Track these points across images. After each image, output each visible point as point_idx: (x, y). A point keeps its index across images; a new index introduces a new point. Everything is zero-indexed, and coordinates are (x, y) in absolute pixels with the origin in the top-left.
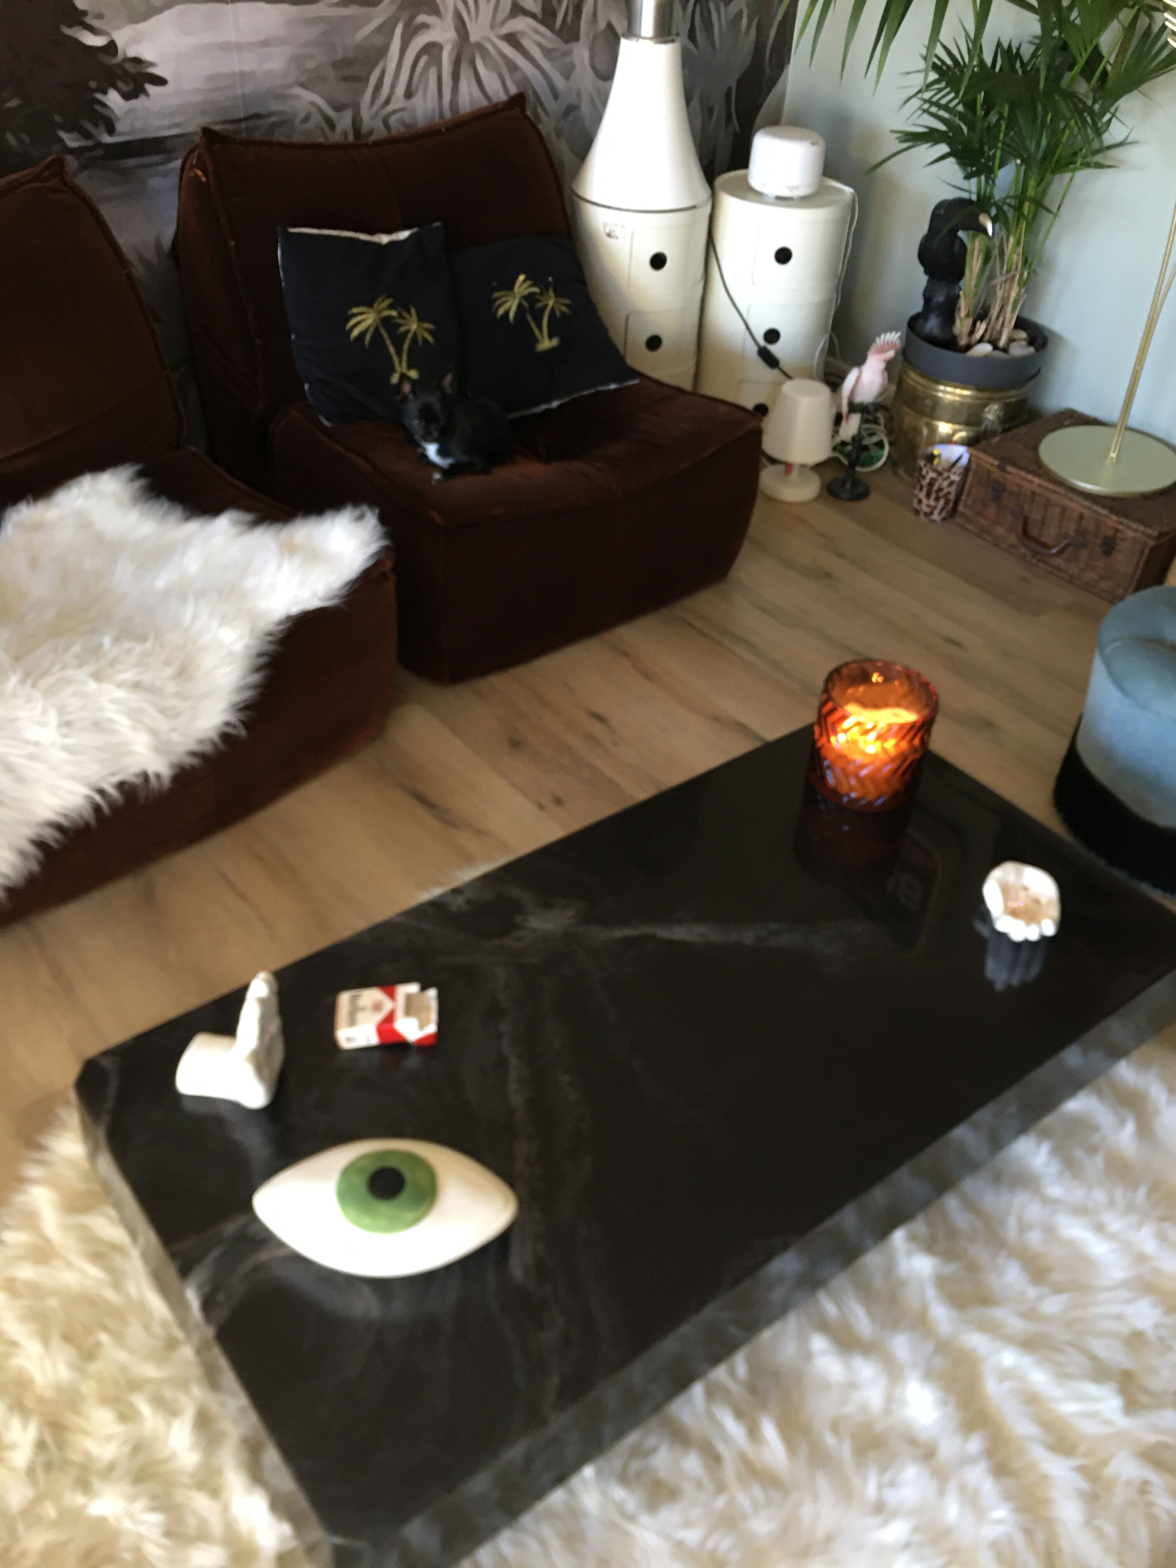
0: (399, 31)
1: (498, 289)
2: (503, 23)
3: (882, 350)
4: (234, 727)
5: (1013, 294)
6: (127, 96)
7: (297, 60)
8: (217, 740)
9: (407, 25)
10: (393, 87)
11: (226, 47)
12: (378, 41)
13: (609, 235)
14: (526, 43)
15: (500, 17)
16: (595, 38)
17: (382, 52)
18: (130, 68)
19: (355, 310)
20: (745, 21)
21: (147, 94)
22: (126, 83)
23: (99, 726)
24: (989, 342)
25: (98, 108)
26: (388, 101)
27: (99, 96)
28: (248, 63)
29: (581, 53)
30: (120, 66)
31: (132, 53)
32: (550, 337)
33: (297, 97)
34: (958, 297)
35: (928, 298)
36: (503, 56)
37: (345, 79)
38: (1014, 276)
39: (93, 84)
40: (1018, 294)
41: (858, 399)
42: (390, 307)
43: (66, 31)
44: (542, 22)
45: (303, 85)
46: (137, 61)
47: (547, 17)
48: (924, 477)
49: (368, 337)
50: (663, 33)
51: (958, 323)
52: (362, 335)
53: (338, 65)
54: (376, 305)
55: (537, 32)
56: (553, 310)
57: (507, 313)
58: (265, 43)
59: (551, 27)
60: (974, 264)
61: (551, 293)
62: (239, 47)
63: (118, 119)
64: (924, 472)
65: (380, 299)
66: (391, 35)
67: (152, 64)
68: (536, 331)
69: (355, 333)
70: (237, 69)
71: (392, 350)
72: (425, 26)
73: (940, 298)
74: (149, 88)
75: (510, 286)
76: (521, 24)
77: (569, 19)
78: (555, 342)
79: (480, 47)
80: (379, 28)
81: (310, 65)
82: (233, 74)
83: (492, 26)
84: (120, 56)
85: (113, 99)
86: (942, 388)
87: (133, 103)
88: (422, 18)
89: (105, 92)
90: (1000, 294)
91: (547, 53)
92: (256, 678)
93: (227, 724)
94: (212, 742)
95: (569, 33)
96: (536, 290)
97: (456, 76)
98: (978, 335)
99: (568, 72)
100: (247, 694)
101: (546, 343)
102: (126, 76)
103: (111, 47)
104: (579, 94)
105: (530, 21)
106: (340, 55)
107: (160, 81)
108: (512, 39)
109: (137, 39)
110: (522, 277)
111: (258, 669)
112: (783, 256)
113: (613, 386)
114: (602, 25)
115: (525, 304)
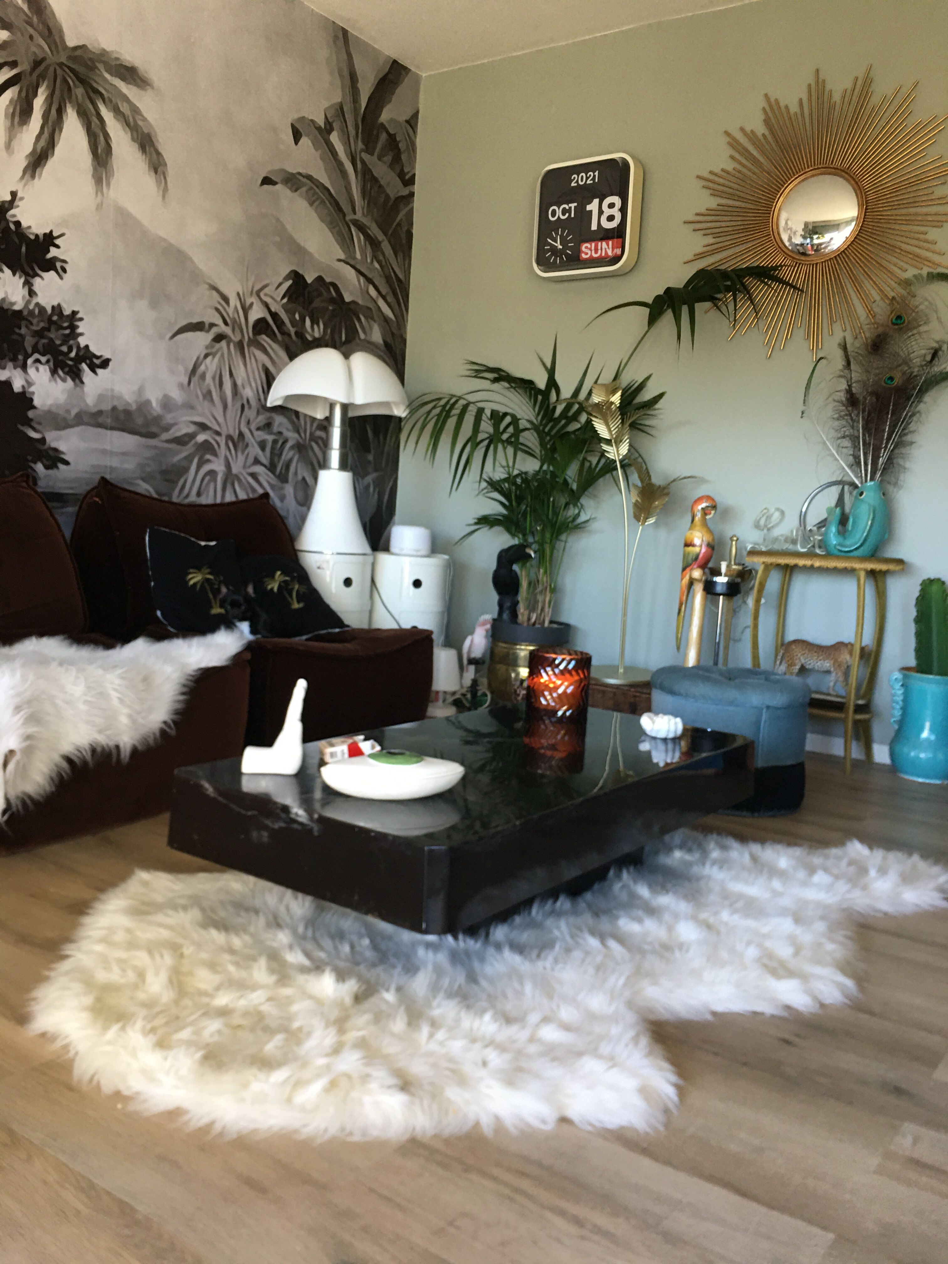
0: (196, 461)
1: (267, 576)
2: (249, 467)
3: (484, 624)
4: (169, 727)
5: (548, 599)
6: (47, 467)
7: (141, 466)
8: (158, 734)
9: (199, 460)
10: (191, 488)
11: (104, 452)
12: (185, 464)
13: (319, 568)
14: (261, 479)
15: (248, 464)
16: (297, 483)
17: (186, 470)
18: (51, 453)
19: (191, 570)
20: (371, 489)
21: (57, 468)
22: (47, 460)
23: (103, 695)
24: (539, 624)
25: (30, 470)
26: (187, 496)
27: (33, 465)
28: (115, 462)
29: (289, 489)
30: (46, 451)
31: (54, 445)
32: (298, 602)
33: (139, 485)
34: (518, 602)
35: (501, 605)
36: (249, 483)
37: (166, 480)
38: (546, 588)
39: (29, 458)
40: (550, 597)
41: (473, 655)
42: (210, 573)
43: (21, 427)
44: (269, 470)
45: (143, 479)
46: (56, 450)
47: (272, 468)
48: (519, 695)
49: (198, 587)
50: (343, 466)
51: (520, 617)
52: (195, 584)
53: (163, 472)
54: (203, 570)
55: (267, 475)
56: (298, 591)
57: (272, 589)
58: (124, 454)
59: (273, 472)
60: (524, 584)
61: (296, 582)
62: (112, 454)
63: (40, 479)
64: (518, 692)
65: (205, 567)
66: (191, 462)
67: (63, 453)
68: (290, 600)
69: (191, 582)
70: (109, 464)
71: (211, 596)
72: (208, 461)
73: (508, 604)
74: (61, 466)
75: (273, 577)
76: (258, 469)
77: (283, 471)
78: (301, 605)
79: (237, 477)
80: (185, 458)
81: (148, 469)
82: (106, 467)
83: (244, 467)
84: (46, 446)
85: (39, 467)
86: (518, 647)
87: (50, 472)
88: (208, 457)
89: (35, 463)
90: (540, 598)
91: (272, 486)
92: (182, 698)
93: (165, 723)
94: (154, 734)
95: (283, 478)
96: (287, 578)
97: (224, 489)
98: (533, 620)
99: (282, 498)
100: (178, 706)
101: (296, 606)
102: (48, 457)
103: (43, 440)
104: (288, 511)
105: (263, 468)
106: (164, 468)
107: (67, 463)
108: (254, 476)
109: (58, 439)
110: (279, 573)
111: (183, 694)
112: (417, 584)
113: (337, 630)
114: (300, 477)
115: (282, 584)
